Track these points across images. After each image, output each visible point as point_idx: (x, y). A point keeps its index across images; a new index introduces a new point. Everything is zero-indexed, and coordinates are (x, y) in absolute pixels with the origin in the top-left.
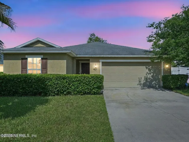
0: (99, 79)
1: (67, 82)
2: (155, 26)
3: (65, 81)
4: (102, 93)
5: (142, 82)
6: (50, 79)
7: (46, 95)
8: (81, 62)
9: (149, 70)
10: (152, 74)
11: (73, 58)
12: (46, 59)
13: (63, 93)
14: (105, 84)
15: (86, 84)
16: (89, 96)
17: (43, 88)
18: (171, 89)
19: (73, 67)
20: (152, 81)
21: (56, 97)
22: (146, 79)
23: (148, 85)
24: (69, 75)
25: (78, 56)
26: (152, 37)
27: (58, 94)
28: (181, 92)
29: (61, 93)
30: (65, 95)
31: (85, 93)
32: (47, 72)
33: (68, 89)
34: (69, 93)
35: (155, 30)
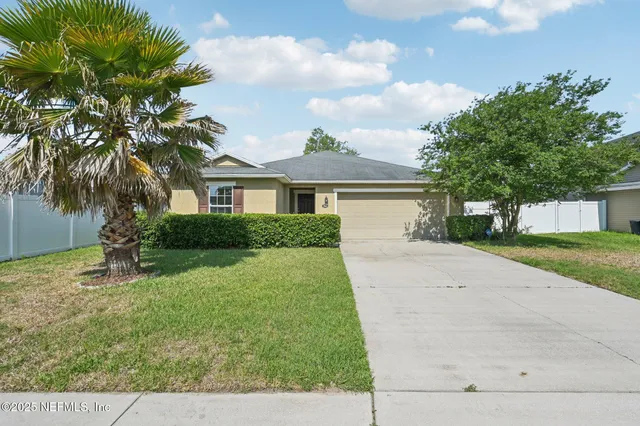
0: (333, 222)
1: (280, 226)
2: (431, 129)
3: (277, 225)
4: (338, 246)
5: (411, 230)
6: (254, 221)
7: (247, 245)
8: (297, 192)
9: (425, 208)
10: (429, 215)
11: (285, 185)
12: (242, 188)
13: (274, 244)
14: (343, 233)
15: (313, 230)
16: (317, 249)
17: (244, 236)
18: (457, 240)
19: (285, 202)
20: (429, 227)
21: (264, 250)
22: (419, 224)
23: (421, 234)
24: (280, 215)
25: (294, 182)
26: (428, 147)
27: (265, 246)
28: (472, 243)
29: (271, 244)
30: (278, 247)
31: (310, 245)
32: (242, 211)
33: (282, 237)
34: (283, 245)
35: (433, 135)
